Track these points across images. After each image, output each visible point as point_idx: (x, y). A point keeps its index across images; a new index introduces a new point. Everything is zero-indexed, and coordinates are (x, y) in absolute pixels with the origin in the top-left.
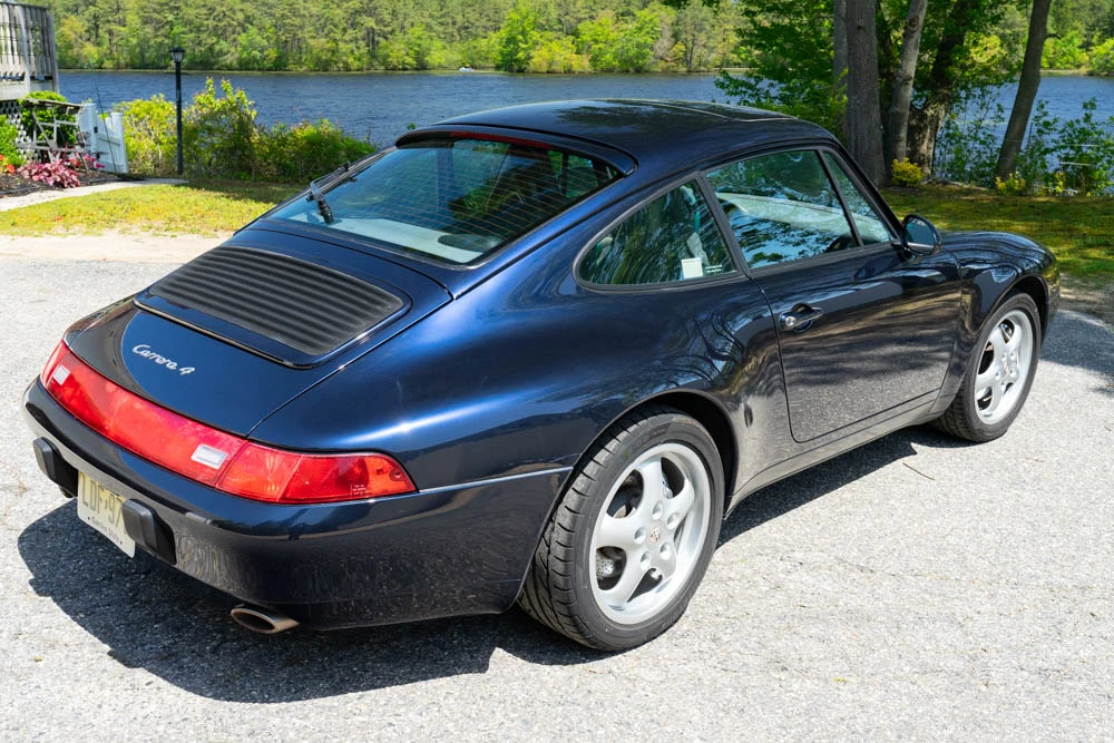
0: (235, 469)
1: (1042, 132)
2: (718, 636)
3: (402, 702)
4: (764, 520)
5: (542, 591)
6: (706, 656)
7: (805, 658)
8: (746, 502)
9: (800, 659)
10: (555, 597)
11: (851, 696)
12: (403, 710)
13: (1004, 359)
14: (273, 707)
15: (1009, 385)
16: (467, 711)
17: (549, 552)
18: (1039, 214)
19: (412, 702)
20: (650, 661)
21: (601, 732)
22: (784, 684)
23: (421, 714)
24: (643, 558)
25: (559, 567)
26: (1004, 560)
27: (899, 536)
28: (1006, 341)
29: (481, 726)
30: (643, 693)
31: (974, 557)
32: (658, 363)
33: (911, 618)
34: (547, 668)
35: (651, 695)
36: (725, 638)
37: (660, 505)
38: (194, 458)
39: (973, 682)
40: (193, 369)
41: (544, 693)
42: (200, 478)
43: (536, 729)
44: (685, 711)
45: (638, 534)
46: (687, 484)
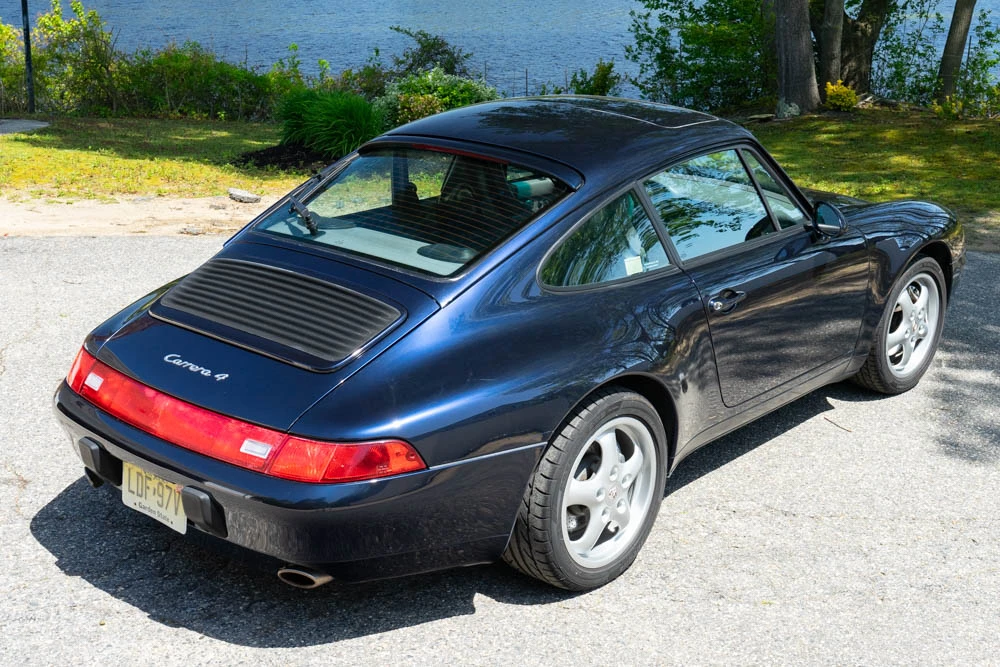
0: (281, 458)
1: (985, 43)
2: (667, 574)
3: (415, 640)
4: (701, 474)
5: (524, 545)
6: (658, 591)
7: (738, 588)
8: (685, 461)
9: (734, 589)
10: (534, 548)
11: (775, 614)
12: (417, 645)
13: (912, 319)
14: (311, 649)
15: (919, 342)
16: (469, 643)
17: (529, 512)
18: (975, 141)
19: (423, 639)
20: (613, 597)
21: (579, 651)
22: (721, 608)
23: (432, 648)
24: (604, 513)
25: (538, 523)
26: (905, 499)
27: (818, 484)
28: (914, 301)
29: (483, 653)
30: (609, 622)
31: (880, 498)
32: (608, 351)
33: (825, 551)
34: (529, 607)
35: (615, 622)
36: (673, 577)
37: (616, 469)
38: (242, 450)
39: (872, 598)
40: (227, 376)
41: (529, 626)
42: (249, 467)
43: (526, 653)
44: (643, 633)
45: (598, 494)
46: (637, 449)
